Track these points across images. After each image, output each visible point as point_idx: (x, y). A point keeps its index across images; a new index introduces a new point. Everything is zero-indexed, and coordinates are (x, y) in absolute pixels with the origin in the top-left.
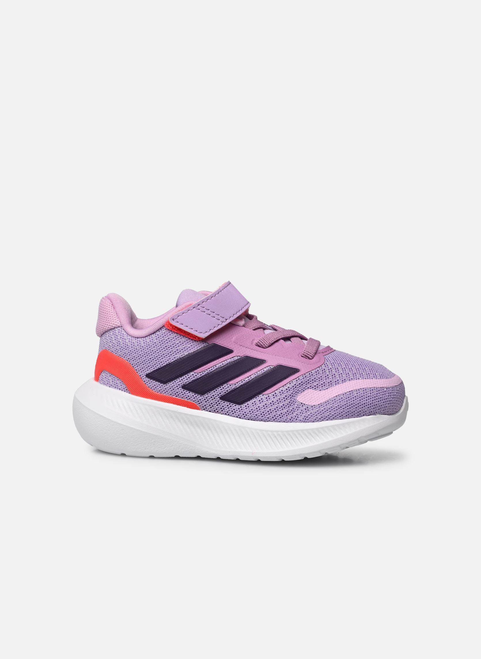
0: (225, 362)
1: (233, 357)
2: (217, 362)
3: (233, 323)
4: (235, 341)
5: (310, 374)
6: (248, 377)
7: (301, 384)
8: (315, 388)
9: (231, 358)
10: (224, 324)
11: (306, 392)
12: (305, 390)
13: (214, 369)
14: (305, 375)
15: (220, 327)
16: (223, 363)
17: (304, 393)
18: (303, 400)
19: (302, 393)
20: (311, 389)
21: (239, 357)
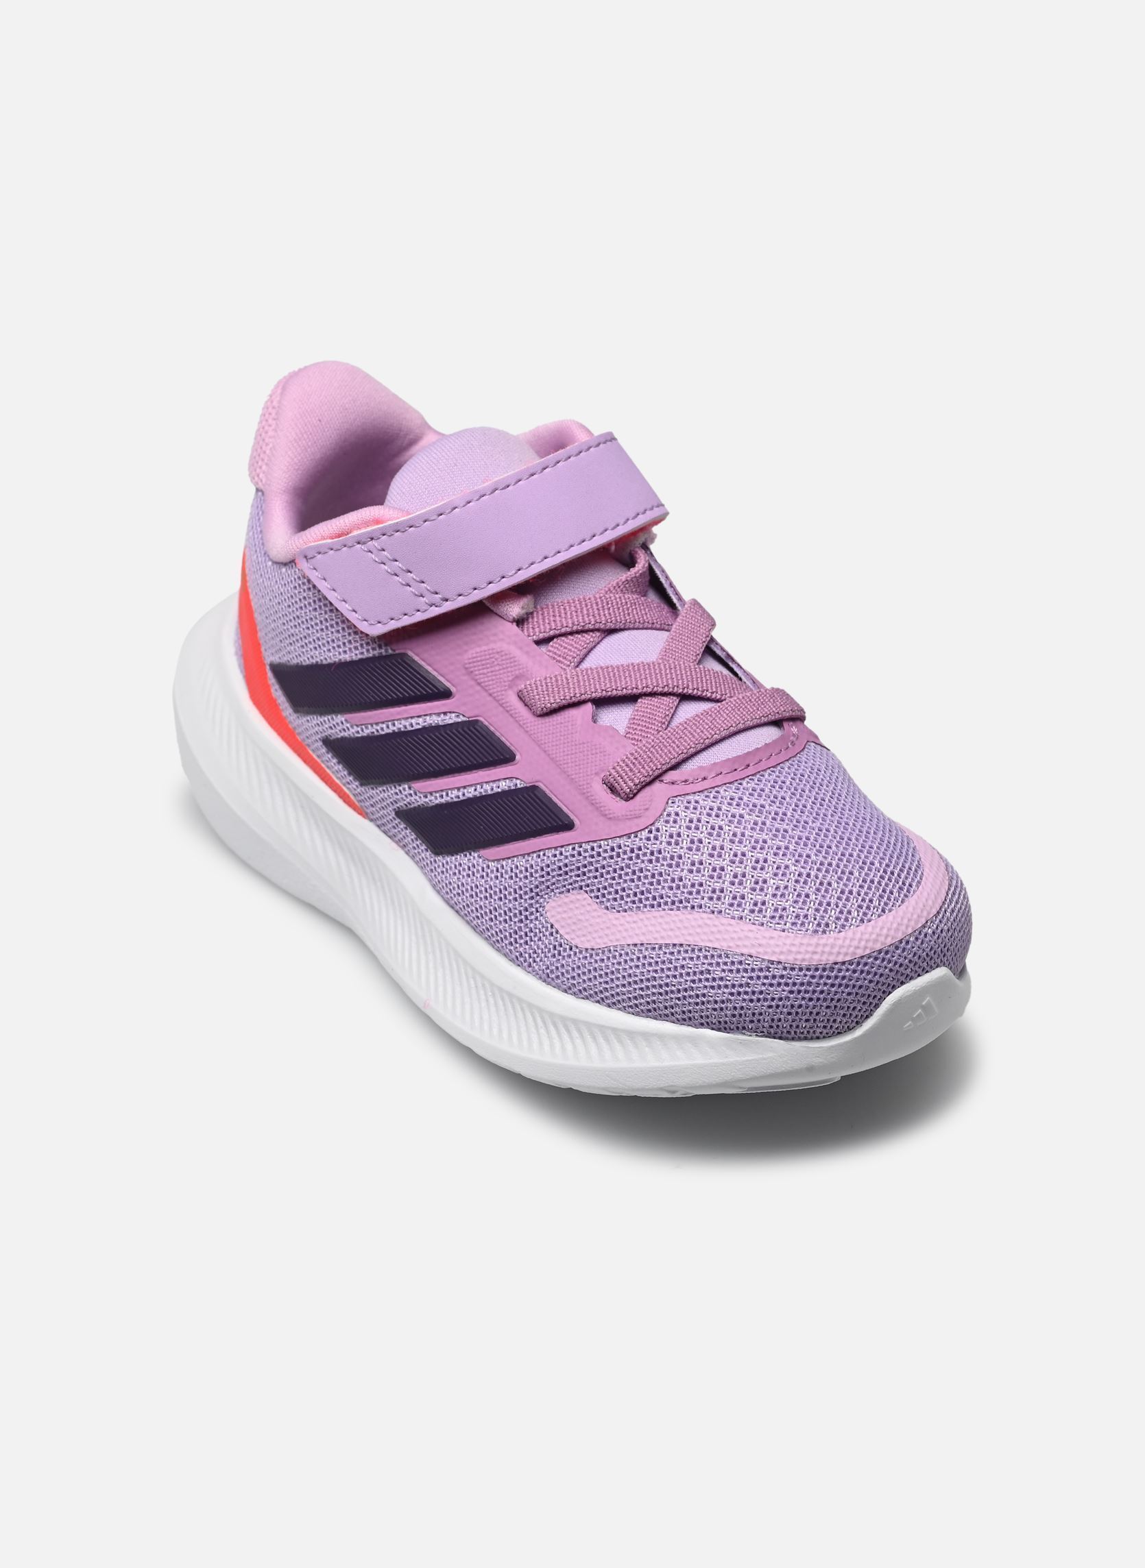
0: (420, 720)
1: (445, 713)
2: (398, 713)
3: (488, 604)
4: (467, 666)
5: (593, 849)
6: (458, 789)
7: (563, 871)
8: (599, 896)
9: (438, 714)
10: (434, 612)
11: (574, 895)
12: (573, 889)
13: (386, 731)
14: (581, 847)
15: (419, 617)
16: (413, 721)
17: (567, 897)
18: (559, 917)
19: (562, 896)
20: (586, 892)
21: (461, 719)
